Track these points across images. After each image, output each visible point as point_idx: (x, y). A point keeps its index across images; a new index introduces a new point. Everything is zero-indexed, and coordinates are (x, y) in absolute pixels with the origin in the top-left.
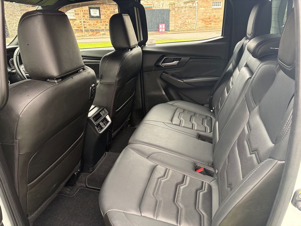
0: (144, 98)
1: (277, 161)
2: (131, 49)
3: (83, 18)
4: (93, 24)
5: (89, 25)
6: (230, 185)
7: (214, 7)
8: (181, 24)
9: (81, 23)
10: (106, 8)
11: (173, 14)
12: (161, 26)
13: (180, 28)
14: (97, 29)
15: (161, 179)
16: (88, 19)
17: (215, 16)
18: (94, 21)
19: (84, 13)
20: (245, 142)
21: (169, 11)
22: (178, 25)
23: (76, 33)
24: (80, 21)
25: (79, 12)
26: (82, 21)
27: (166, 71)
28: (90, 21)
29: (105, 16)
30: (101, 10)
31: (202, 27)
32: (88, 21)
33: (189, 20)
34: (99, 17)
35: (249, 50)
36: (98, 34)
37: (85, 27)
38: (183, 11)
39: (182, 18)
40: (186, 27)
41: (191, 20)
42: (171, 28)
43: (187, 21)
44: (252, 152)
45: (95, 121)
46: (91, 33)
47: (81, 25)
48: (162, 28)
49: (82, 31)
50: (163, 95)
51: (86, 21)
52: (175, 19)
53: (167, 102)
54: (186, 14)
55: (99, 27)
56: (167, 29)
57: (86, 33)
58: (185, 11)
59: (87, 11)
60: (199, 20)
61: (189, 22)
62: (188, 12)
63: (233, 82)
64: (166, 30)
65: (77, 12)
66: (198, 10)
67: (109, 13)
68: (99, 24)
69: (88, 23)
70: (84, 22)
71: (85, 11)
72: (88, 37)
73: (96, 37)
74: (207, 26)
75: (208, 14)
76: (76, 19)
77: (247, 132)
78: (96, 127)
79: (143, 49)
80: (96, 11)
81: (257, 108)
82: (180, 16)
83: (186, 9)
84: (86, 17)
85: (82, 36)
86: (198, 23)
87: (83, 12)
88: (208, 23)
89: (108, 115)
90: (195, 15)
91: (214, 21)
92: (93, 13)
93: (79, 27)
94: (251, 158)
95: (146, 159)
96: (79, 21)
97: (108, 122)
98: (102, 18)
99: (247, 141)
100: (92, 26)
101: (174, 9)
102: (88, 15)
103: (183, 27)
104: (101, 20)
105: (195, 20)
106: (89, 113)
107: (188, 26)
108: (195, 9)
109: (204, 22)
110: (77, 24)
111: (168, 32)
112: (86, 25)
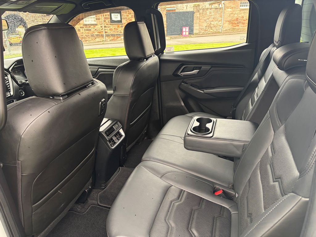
0: (162, 110)
1: (301, 197)
2: (147, 59)
3: (104, 23)
4: (114, 29)
5: (110, 29)
6: (250, 215)
7: (242, 8)
8: (206, 27)
9: (101, 28)
10: (127, 12)
11: (197, 17)
12: (184, 30)
13: (205, 31)
14: (118, 34)
15: (174, 202)
16: (109, 24)
17: (243, 17)
18: (115, 25)
19: (105, 18)
20: (269, 167)
21: (193, 13)
22: (203, 28)
23: (97, 38)
24: (101, 25)
25: (100, 17)
26: (103, 26)
27: (185, 80)
28: (111, 26)
29: (127, 20)
30: (122, 14)
31: (229, 30)
32: (109, 25)
33: (215, 22)
34: (121, 21)
35: (274, 61)
36: (119, 39)
37: (106, 32)
38: (208, 13)
39: (207, 20)
40: (211, 29)
41: (217, 22)
42: (195, 32)
43: (213, 23)
44: (276, 179)
45: (108, 136)
46: (112, 38)
47: (102, 30)
48: (186, 31)
49: (102, 36)
50: (182, 106)
51: (107, 26)
52: (199, 22)
53: (187, 113)
54: (211, 16)
55: (119, 31)
56: (191, 32)
57: (107, 38)
58: (210, 13)
59: (108, 15)
60: (225, 22)
61: (215, 25)
62: (214, 13)
63: (258, 94)
64: (189, 34)
65: (98, 17)
66: (225, 11)
67: (131, 17)
68: (120, 29)
69: (109, 28)
70: (105, 27)
71: (106, 15)
72: (109, 43)
73: (117, 42)
74: (234, 28)
75: (236, 16)
76: (97, 24)
77: (270, 154)
78: (108, 142)
79: (161, 58)
80: (117, 15)
81: (282, 128)
82: (205, 18)
83: (212, 11)
84: (107, 22)
85: (103, 41)
86: (224, 25)
87: (105, 16)
88: (236, 25)
89: (121, 129)
90: (221, 17)
91: (242, 23)
92: (114, 17)
93: (100, 32)
94: (274, 186)
95: (159, 179)
96: (99, 26)
97: (121, 136)
98: (123, 23)
99: (270, 165)
100: (113, 31)
101: (199, 11)
102: (109, 20)
103: (208, 30)
104: (122, 24)
105: (221, 22)
106: (100, 128)
107: (213, 29)
108: (221, 11)
109: (231, 25)
110: (98, 29)
111: (192, 36)
112: (106, 30)
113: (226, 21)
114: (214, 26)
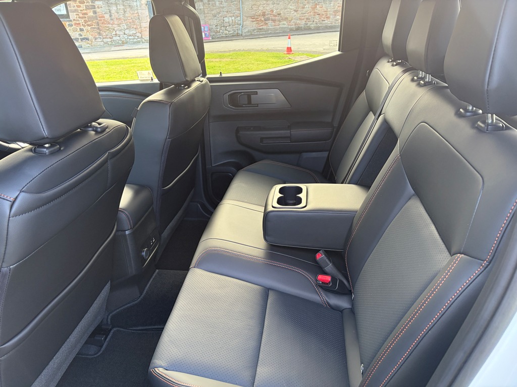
113: (247, 17)
114: (230, 25)
